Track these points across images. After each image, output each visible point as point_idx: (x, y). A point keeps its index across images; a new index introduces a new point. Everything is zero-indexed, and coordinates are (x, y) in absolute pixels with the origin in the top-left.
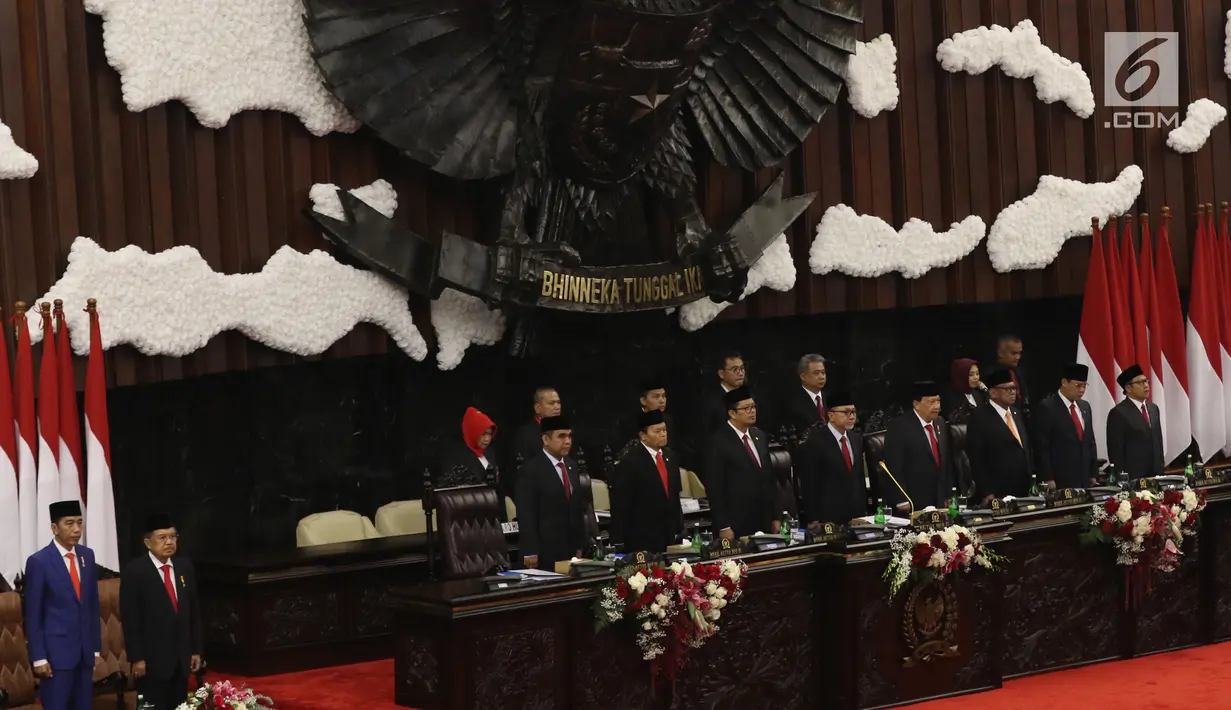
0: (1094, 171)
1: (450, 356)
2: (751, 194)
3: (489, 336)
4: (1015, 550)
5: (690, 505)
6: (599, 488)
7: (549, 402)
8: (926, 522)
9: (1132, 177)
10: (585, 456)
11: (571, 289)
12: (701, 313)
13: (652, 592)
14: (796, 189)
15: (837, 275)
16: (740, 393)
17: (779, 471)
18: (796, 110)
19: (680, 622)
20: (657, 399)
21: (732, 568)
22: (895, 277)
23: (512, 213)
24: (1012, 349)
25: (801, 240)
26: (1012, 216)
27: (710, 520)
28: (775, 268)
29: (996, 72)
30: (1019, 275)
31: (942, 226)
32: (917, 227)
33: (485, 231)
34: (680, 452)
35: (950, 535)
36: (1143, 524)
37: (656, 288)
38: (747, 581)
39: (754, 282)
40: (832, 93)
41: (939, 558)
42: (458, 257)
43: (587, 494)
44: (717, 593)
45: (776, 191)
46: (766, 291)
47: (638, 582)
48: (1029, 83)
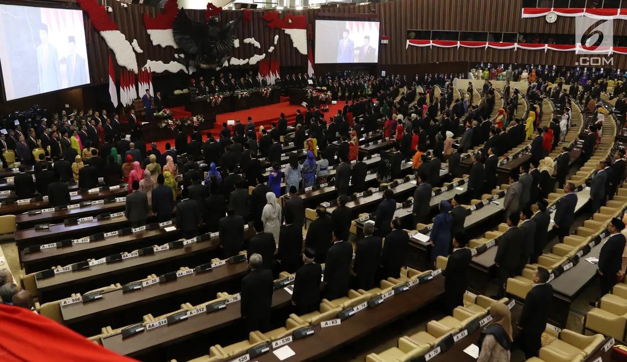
0: (260, 54)
1: (191, 73)
2: (223, 56)
3: (195, 71)
4: (252, 94)
5: (217, 89)
6: (207, 87)
7: (202, 78)
8: (242, 92)
9: (264, 55)
10: (206, 84)
11: (204, 66)
12: (218, 69)
13: (213, 99)
14: (228, 56)
15: (233, 65)
16: (222, 77)
17: (226, 86)
18: (228, 47)
19: (216, 103)
20: (213, 78)
21: (221, 96)
22: (239, 65)
23: (197, 57)
24: (251, 73)
25: (229, 61)
26: (251, 58)
27: (219, 91)
28: (226, 64)
29: (250, 43)
30: (252, 65)
31: (244, 60)
32: (241, 60)
33: (194, 59)
34: (215, 84)
35: (245, 93)
36: (265, 92)
37: (213, 66)
38: (223, 98)
39: (224, 65)
40: (232, 45)
41: (244, 95)
42: (191, 62)
43: (206, 88)
44: (220, 99)
45: (226, 55)
46: (225, 66)
47: (211, 98)
48: (253, 44)
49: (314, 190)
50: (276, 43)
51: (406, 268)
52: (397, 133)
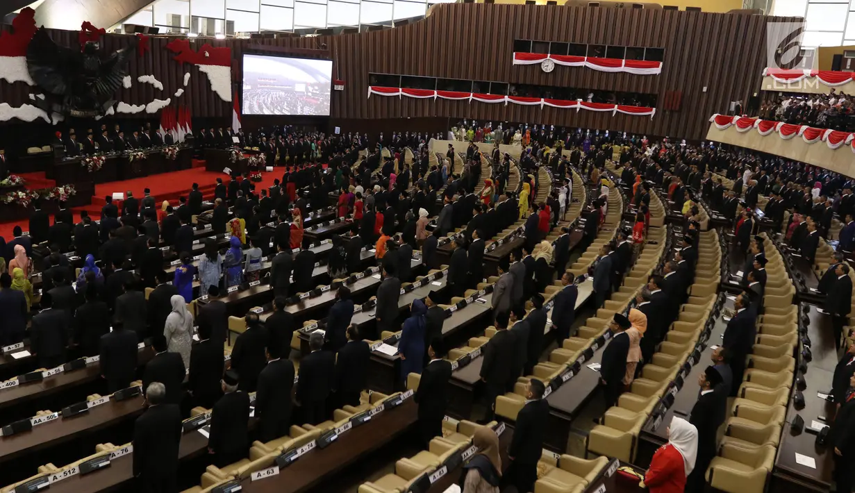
0: (163, 98)
1: (55, 123)
2: (106, 99)
3: (61, 119)
4: (151, 156)
5: (97, 148)
6: (81, 144)
7: (72, 131)
8: (135, 151)
9: (169, 100)
10: (78, 140)
11: (76, 113)
12: (98, 118)
13: (90, 161)
14: (114, 99)
15: (121, 113)
16: (104, 131)
17: (111, 143)
18: (114, 86)
19: (95, 165)
20: (91, 131)
21: (103, 158)
22: (131, 113)
23: (66, 100)
24: (149, 124)
25: (115, 107)
26: (149, 105)
27: (100, 150)
28: (111, 111)
29: (147, 82)
30: (151, 114)
31: (138, 106)
32: (134, 106)
33: (61, 103)
34: (94, 139)
35: (139, 153)
36: (170, 152)
37: (91, 113)
38: (106, 160)
39: (107, 113)
40: (120, 84)
41: (138, 157)
42: (56, 107)
43: (79, 145)
44: (101, 162)
45: (111, 99)
46: (109, 115)
47: (88, 160)
48: (153, 85)
49: (240, 290)
50: (186, 83)
51: (368, 392)
52: (355, 210)
